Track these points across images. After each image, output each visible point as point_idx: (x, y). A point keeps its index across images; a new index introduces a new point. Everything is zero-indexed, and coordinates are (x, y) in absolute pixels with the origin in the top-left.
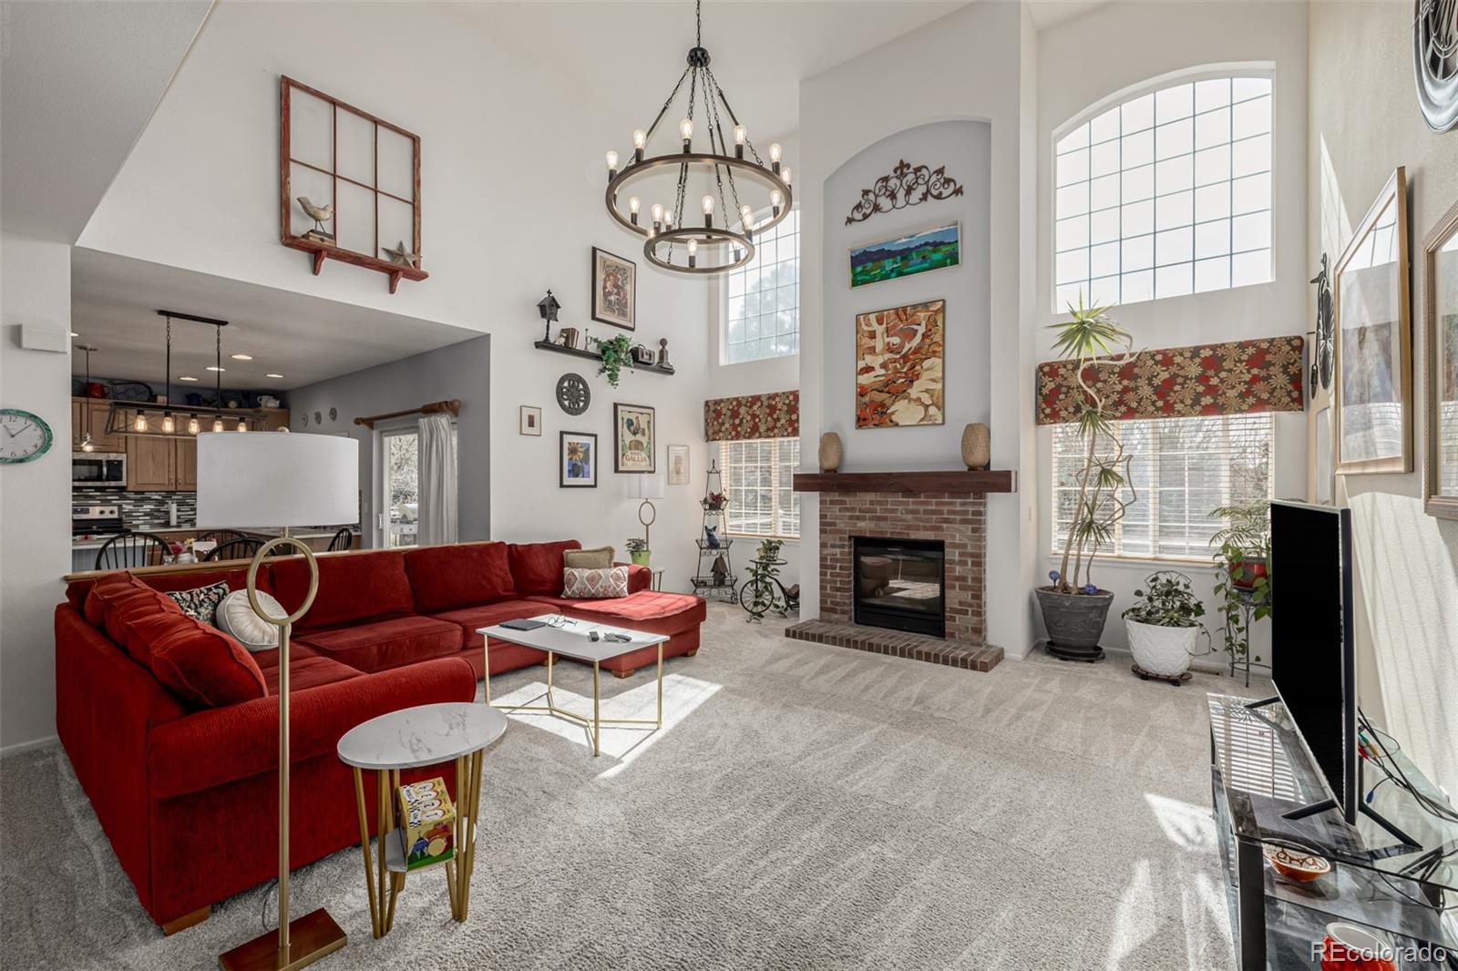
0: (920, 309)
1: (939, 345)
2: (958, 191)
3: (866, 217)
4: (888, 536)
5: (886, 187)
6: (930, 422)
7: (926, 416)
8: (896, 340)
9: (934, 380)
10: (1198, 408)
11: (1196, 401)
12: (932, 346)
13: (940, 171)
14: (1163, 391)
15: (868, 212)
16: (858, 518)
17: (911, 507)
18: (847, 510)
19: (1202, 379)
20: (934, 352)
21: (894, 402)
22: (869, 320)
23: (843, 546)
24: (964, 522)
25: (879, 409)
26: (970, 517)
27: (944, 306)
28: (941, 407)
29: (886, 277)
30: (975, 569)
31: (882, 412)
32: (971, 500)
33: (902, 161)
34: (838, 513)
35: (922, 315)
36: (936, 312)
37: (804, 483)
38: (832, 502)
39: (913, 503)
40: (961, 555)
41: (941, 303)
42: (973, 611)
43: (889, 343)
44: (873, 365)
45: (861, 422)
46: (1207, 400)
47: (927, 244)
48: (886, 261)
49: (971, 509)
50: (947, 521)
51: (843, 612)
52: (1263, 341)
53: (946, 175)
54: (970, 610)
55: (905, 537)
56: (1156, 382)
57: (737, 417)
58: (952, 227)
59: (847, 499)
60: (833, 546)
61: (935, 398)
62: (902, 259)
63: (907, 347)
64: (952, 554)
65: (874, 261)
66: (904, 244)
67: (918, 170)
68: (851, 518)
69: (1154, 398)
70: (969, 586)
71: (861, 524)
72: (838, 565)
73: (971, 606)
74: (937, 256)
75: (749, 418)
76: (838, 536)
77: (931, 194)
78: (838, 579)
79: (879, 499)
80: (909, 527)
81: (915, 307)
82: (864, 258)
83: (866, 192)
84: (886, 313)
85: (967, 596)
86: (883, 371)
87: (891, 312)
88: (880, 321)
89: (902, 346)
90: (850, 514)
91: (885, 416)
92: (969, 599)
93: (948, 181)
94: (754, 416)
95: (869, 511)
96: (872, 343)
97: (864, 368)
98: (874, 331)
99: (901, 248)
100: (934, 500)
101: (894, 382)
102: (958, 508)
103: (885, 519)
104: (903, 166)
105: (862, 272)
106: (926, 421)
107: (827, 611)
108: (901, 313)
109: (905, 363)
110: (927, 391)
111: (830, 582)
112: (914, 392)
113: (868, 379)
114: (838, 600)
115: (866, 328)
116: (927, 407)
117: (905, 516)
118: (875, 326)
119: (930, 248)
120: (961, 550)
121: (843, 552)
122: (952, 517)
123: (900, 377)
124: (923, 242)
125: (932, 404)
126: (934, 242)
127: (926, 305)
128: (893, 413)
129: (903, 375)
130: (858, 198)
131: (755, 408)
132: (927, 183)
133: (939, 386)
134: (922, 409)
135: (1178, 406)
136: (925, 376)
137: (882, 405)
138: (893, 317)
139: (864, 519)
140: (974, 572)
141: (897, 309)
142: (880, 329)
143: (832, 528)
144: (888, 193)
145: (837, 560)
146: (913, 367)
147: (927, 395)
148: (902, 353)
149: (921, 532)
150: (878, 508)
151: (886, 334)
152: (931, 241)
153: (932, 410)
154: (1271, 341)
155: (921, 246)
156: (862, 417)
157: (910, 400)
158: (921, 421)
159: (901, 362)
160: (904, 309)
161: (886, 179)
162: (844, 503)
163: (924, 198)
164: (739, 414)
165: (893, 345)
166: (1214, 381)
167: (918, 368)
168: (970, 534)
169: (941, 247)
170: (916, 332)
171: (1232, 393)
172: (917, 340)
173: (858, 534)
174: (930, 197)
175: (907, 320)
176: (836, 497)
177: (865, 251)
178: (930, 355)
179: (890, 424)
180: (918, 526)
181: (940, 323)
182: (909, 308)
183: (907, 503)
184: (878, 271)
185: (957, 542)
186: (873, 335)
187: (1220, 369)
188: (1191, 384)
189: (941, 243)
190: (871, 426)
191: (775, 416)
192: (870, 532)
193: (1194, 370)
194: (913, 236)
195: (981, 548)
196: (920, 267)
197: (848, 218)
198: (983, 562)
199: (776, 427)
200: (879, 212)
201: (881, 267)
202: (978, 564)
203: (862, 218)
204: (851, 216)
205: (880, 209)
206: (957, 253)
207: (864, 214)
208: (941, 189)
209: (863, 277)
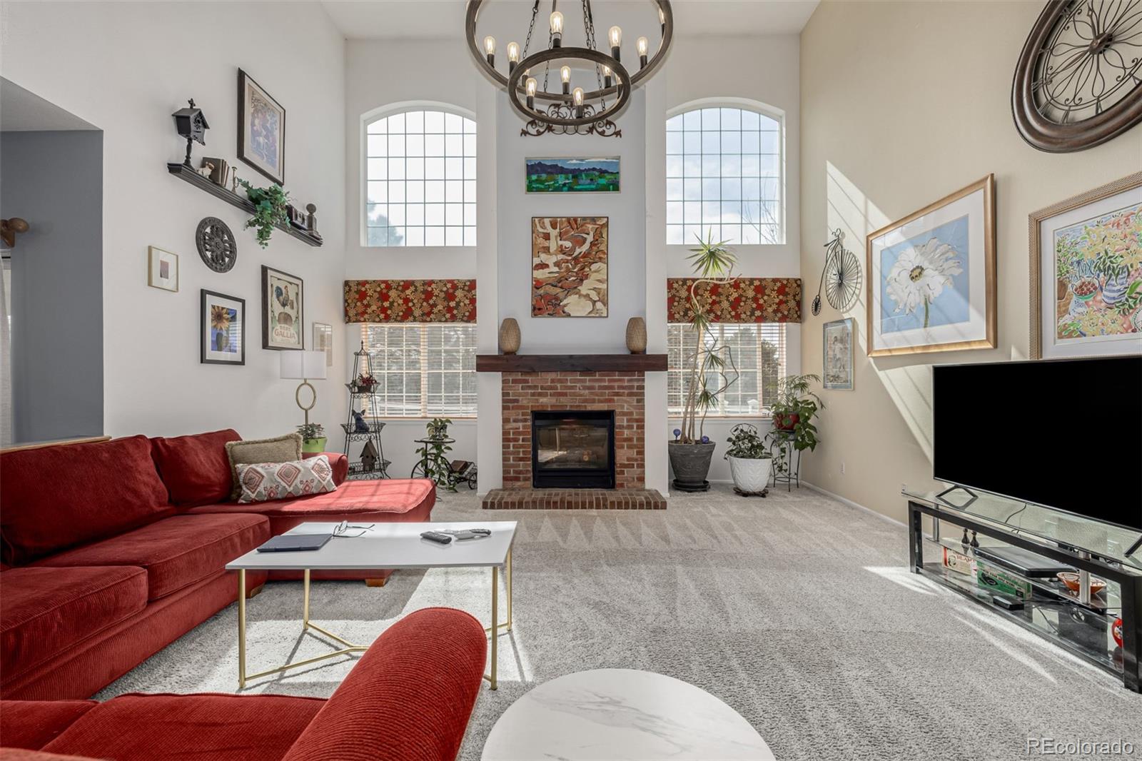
0: (588, 221)
1: (604, 253)
2: (618, 133)
3: (539, 133)
4: (568, 409)
5: (558, 113)
6: (597, 315)
7: (593, 309)
8: (568, 244)
9: (599, 281)
10: (753, 318)
11: (752, 314)
12: (598, 253)
14: (735, 304)
15: (542, 130)
16: (540, 395)
17: (588, 384)
18: (530, 387)
19: (755, 299)
20: (600, 258)
21: (566, 296)
22: (543, 223)
23: (525, 420)
24: (630, 394)
25: (553, 301)
26: (635, 390)
27: (608, 222)
28: (606, 304)
29: (558, 189)
30: (639, 431)
31: (556, 304)
32: (636, 377)
34: (521, 391)
35: (590, 226)
36: (601, 227)
37: (485, 364)
38: (515, 381)
39: (590, 380)
40: (628, 421)
41: (606, 219)
42: (638, 464)
43: (561, 246)
44: (547, 263)
45: (537, 311)
46: (758, 313)
47: (594, 169)
48: (559, 176)
49: (636, 384)
50: (617, 394)
51: (526, 479)
52: (784, 279)
54: (635, 463)
55: (583, 409)
56: (731, 299)
57: (387, 300)
58: (614, 160)
59: (529, 378)
60: (515, 421)
61: (601, 296)
62: (573, 177)
63: (578, 251)
64: (620, 421)
65: (548, 173)
66: (575, 164)
68: (533, 395)
69: (730, 309)
70: (635, 445)
71: (543, 400)
72: (521, 437)
73: (636, 460)
74: (603, 181)
75: (401, 302)
76: (520, 411)
77: (596, 130)
78: (521, 450)
79: (559, 377)
80: (586, 401)
81: (584, 219)
82: (539, 169)
84: (559, 219)
85: (633, 453)
86: (556, 269)
87: (564, 219)
88: (554, 226)
89: (573, 249)
90: (533, 391)
91: (559, 308)
92: (635, 456)
93: (609, 123)
94: (406, 300)
95: (551, 388)
96: (546, 244)
97: (539, 264)
98: (549, 234)
99: (573, 168)
100: (607, 378)
101: (567, 279)
102: (626, 384)
103: (565, 394)
105: (536, 180)
106: (594, 314)
107: (511, 480)
108: (573, 223)
109: (576, 264)
110: (594, 289)
111: (513, 453)
112: (584, 289)
113: (543, 274)
114: (521, 469)
115: (540, 230)
116: (594, 302)
117: (582, 392)
118: (549, 229)
119: (597, 173)
120: (629, 417)
121: (524, 426)
122: (621, 391)
123: (572, 276)
124: (591, 168)
125: (598, 301)
126: (600, 169)
127: (594, 220)
128: (565, 306)
129: (575, 274)
131: (408, 292)
133: (605, 286)
134: (590, 303)
135: (743, 316)
136: (593, 276)
137: (556, 298)
138: (565, 224)
139: (545, 395)
140: (638, 433)
141: (568, 219)
142: (554, 233)
143: (516, 404)
145: (519, 433)
146: (582, 269)
147: (594, 292)
148: (574, 256)
149: (597, 404)
150: (559, 385)
151: (559, 238)
152: (598, 168)
153: (599, 305)
154: (788, 280)
155: (589, 170)
156: (537, 307)
157: (580, 296)
158: (589, 313)
159: (573, 263)
160: (575, 220)
161: (557, 106)
162: (527, 381)
163: (591, 131)
164: (389, 297)
165: (566, 248)
166: (761, 301)
167: (587, 269)
168: (635, 404)
169: (606, 174)
170: (585, 240)
171: (770, 310)
172: (585, 247)
173: (540, 409)
174: (594, 131)
175: (577, 228)
176: (519, 377)
177: (540, 163)
178: (597, 260)
179: (564, 315)
180: (594, 399)
181: (604, 235)
182: (579, 219)
183: (584, 381)
184: (552, 183)
185: (625, 410)
186: (547, 237)
187: (764, 294)
188: (749, 302)
189: (606, 172)
190: (546, 315)
191: (431, 302)
192: (551, 406)
193: (751, 293)
194: (582, 160)
195: (643, 414)
196: (588, 187)
197: (522, 130)
198: (644, 425)
199: (433, 313)
200: (551, 132)
201: (554, 180)
202: (641, 427)
203: (536, 133)
204: (525, 129)
205: (553, 130)
206: (618, 182)
207: (538, 131)
208: (604, 128)
209: (537, 185)
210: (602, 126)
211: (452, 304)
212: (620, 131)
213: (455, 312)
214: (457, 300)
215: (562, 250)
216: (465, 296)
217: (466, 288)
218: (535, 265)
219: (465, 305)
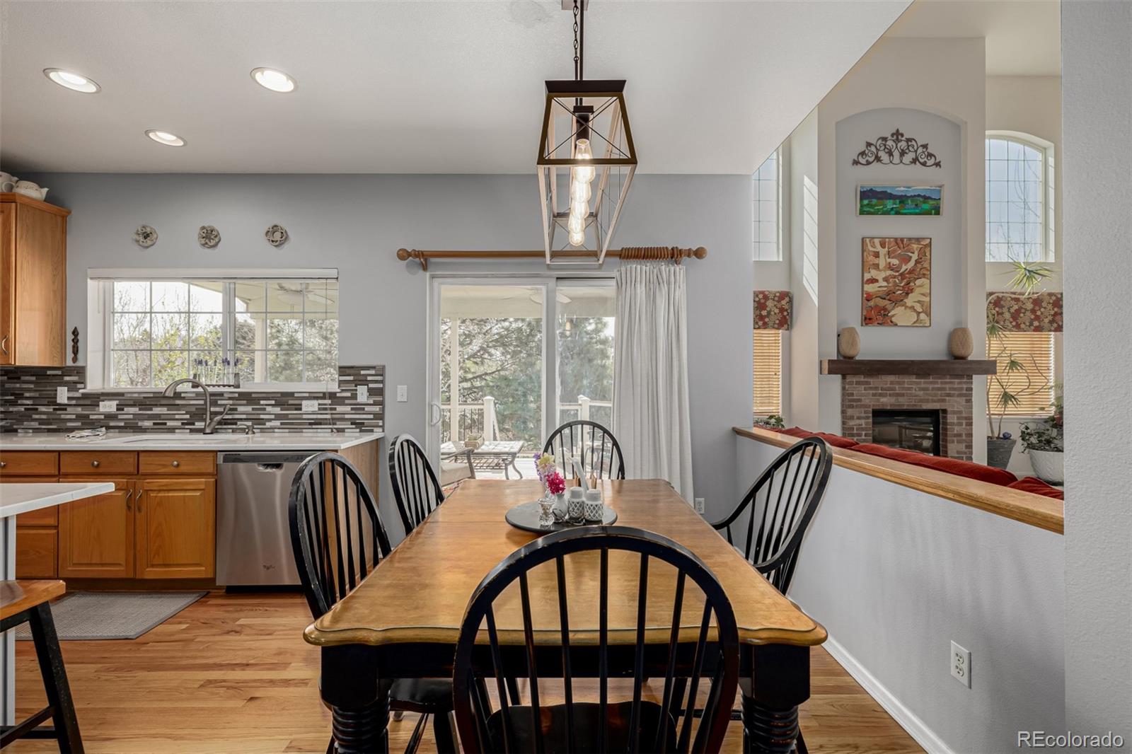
0: (913, 241)
1: (927, 270)
2: (938, 164)
3: (868, 163)
4: (905, 407)
5: (885, 145)
6: (921, 325)
7: (918, 320)
8: (895, 262)
9: (923, 295)
10: (1032, 328)
11: (1031, 324)
12: (922, 270)
13: (925, 146)
14: (1015, 316)
15: (871, 160)
16: (881, 395)
17: (923, 386)
18: (871, 388)
19: (1033, 311)
20: (924, 274)
21: (893, 308)
22: (874, 242)
23: (868, 418)
24: (960, 395)
25: (882, 312)
26: (965, 392)
27: (930, 242)
28: (929, 315)
29: (887, 213)
30: (968, 427)
31: (884, 315)
32: (965, 380)
33: (898, 130)
34: (863, 392)
35: (915, 246)
36: (926, 247)
38: (858, 383)
39: (924, 383)
40: (958, 418)
41: (929, 240)
42: (966, 457)
43: (890, 263)
44: (877, 278)
45: (867, 320)
46: (1036, 323)
47: (919, 196)
48: (888, 201)
49: (965, 386)
50: (949, 395)
52: (1058, 293)
53: (929, 150)
54: (964, 456)
55: (918, 408)
56: (1012, 310)
58: (938, 188)
59: (871, 380)
60: (859, 418)
61: (924, 308)
62: (900, 202)
63: (904, 268)
64: (952, 418)
65: (879, 199)
66: (902, 191)
67: (908, 140)
68: (874, 395)
69: (1011, 320)
70: (964, 440)
71: (884, 400)
72: (864, 433)
73: (965, 453)
74: (926, 206)
76: (861, 410)
79: (897, 380)
80: (921, 401)
81: (910, 239)
82: (870, 194)
83: (869, 145)
84: (887, 240)
85: (962, 447)
86: (885, 284)
87: (892, 240)
88: (883, 245)
89: (900, 267)
90: (874, 392)
91: (887, 318)
92: (964, 449)
93: (930, 155)
95: (889, 389)
96: (876, 261)
97: (870, 279)
98: (878, 252)
99: (901, 194)
100: (940, 381)
101: (894, 293)
102: (956, 386)
103: (903, 395)
104: (897, 135)
105: (868, 204)
106: (917, 324)
108: (899, 241)
109: (903, 279)
110: (919, 302)
112: (909, 301)
113: (872, 288)
115: (871, 249)
116: (919, 313)
117: (918, 393)
118: (879, 248)
119: (921, 199)
120: (958, 415)
121: (864, 423)
122: (952, 392)
123: (899, 290)
124: (917, 194)
125: (922, 312)
126: (925, 196)
127: (918, 240)
128: (893, 316)
129: (901, 288)
130: (863, 148)
132: (916, 151)
133: (928, 299)
134: (915, 315)
135: (1022, 326)
136: (917, 291)
137: (885, 309)
138: (893, 243)
139: (885, 395)
140: (967, 430)
141: (896, 239)
142: (883, 252)
143: (859, 403)
144: (886, 150)
145: (863, 429)
146: (908, 283)
147: (918, 304)
148: (900, 272)
149: (930, 404)
150: (897, 387)
151: (887, 256)
152: (922, 195)
153: (923, 316)
155: (915, 196)
156: (867, 317)
157: (906, 307)
158: (915, 323)
159: (900, 278)
160: (902, 240)
161: (885, 139)
162: (868, 383)
163: (915, 161)
165: (893, 265)
166: (1039, 313)
167: (912, 284)
168: (964, 404)
169: (929, 200)
170: (910, 258)
171: (1046, 320)
172: (911, 264)
173: (881, 407)
174: (917, 162)
175: (904, 248)
176: (862, 379)
177: (871, 189)
178: (921, 276)
179: (891, 323)
180: (928, 399)
181: (928, 254)
182: (905, 240)
183: (920, 383)
184: (881, 207)
185: (956, 409)
186: (877, 255)
187: (1041, 307)
188: (1028, 313)
189: (929, 198)
190: (875, 324)
192: (891, 405)
193: (1029, 306)
194: (909, 187)
195: (971, 413)
196: (912, 211)
197: (854, 160)
198: (972, 423)
200: (879, 162)
201: (883, 205)
202: (971, 424)
203: (866, 163)
204: (856, 159)
205: (881, 161)
206: (939, 207)
207: (867, 161)
208: (926, 159)
209: (868, 209)
210: (924, 157)
211: (764, 313)
212: (940, 162)
213: (767, 320)
214: (768, 309)
215: (890, 267)
216: (775, 305)
217: (776, 299)
218: (865, 280)
219: (775, 314)
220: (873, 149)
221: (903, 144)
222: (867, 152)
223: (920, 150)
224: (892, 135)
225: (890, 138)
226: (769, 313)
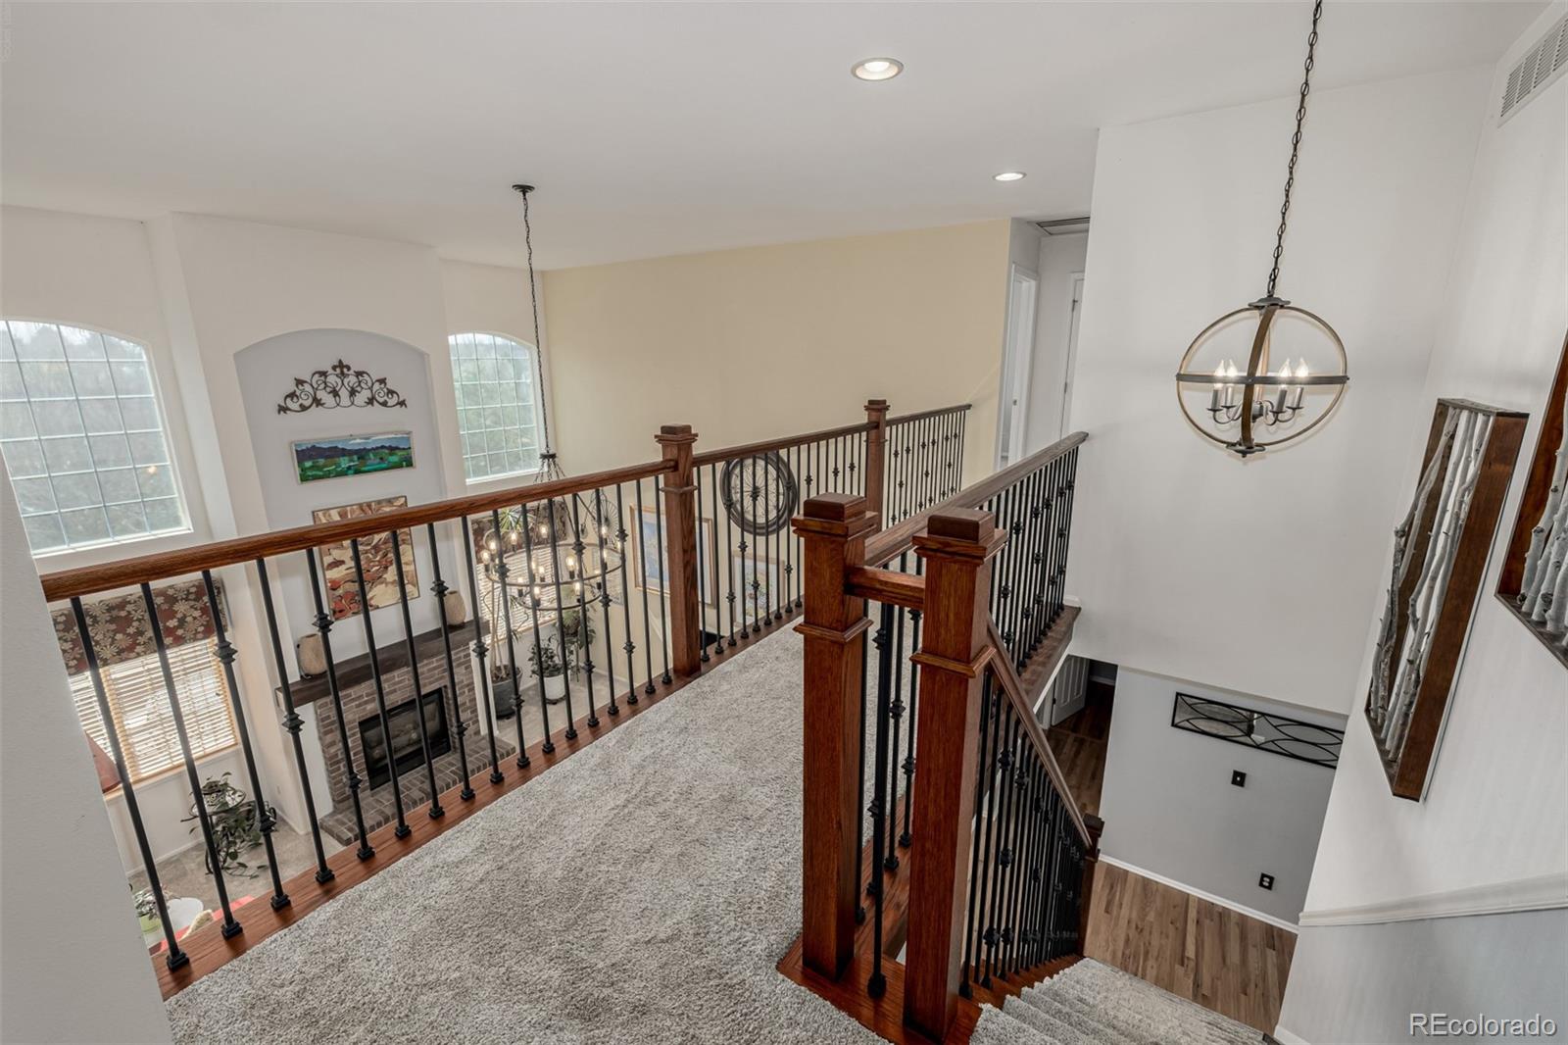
0: (384, 504)
1: (407, 534)
2: (402, 403)
3: (304, 408)
4: (399, 703)
5: (325, 383)
9: (406, 563)
12: (401, 535)
13: (382, 381)
15: (307, 403)
16: (367, 702)
18: (353, 700)
20: (403, 540)
21: (371, 588)
22: (330, 515)
23: (354, 735)
24: (459, 666)
25: (356, 598)
26: (462, 660)
27: (406, 502)
28: (416, 584)
29: (342, 474)
33: (340, 361)
35: (388, 510)
36: (401, 508)
41: (404, 499)
44: (342, 559)
45: (337, 614)
47: (383, 447)
48: (341, 459)
49: (462, 654)
53: (388, 386)
58: (404, 435)
59: (351, 692)
61: (410, 579)
62: (359, 458)
63: (376, 539)
65: (327, 457)
66: (359, 444)
67: (359, 374)
68: (358, 706)
71: (371, 706)
74: (394, 459)
77: (378, 402)
81: (379, 502)
82: (313, 453)
83: (299, 382)
84: (349, 508)
87: (355, 507)
88: (344, 517)
90: (357, 703)
91: (364, 603)
93: (391, 392)
97: (333, 563)
99: (357, 448)
101: (369, 571)
104: (341, 367)
105: (312, 467)
108: (365, 507)
109: (377, 553)
112: (390, 576)
113: (339, 572)
118: (339, 522)
119: (387, 451)
121: (356, 739)
123: (374, 566)
124: (379, 445)
125: (407, 584)
126: (390, 446)
127: (389, 501)
128: (371, 598)
129: (377, 563)
130: (291, 387)
132: (371, 388)
133: (412, 567)
138: (358, 511)
139: (373, 700)
141: (360, 506)
144: (328, 389)
146: (385, 556)
149: (428, 687)
152: (387, 445)
153: (409, 588)
155: (377, 448)
156: (337, 609)
157: (387, 584)
159: (373, 552)
160: (369, 505)
161: (324, 374)
162: (349, 695)
163: (371, 401)
167: (390, 555)
168: (464, 672)
169: (397, 451)
173: (369, 716)
174: (375, 402)
177: (313, 446)
178: (400, 543)
182: (373, 504)
184: (332, 468)
189: (397, 448)
190: (350, 614)
191: (131, 630)
192: (377, 709)
194: (368, 439)
196: (377, 466)
197: (279, 405)
199: (139, 644)
200: (320, 407)
201: (335, 464)
202: (472, 689)
203: (299, 409)
204: (283, 404)
205: (322, 405)
206: (411, 458)
207: (301, 405)
208: (386, 398)
209: (314, 473)
210: (384, 395)
212: (404, 400)
213: (180, 632)
214: (179, 615)
216: (191, 607)
217: (192, 597)
218: (326, 565)
219: (195, 618)
220: (307, 387)
221: (352, 380)
222: (298, 393)
223: (377, 386)
224: (334, 368)
225: (331, 371)
226: (182, 622)
